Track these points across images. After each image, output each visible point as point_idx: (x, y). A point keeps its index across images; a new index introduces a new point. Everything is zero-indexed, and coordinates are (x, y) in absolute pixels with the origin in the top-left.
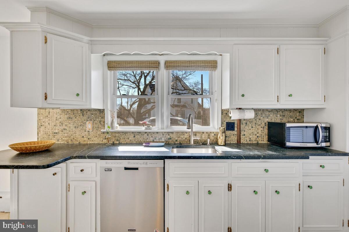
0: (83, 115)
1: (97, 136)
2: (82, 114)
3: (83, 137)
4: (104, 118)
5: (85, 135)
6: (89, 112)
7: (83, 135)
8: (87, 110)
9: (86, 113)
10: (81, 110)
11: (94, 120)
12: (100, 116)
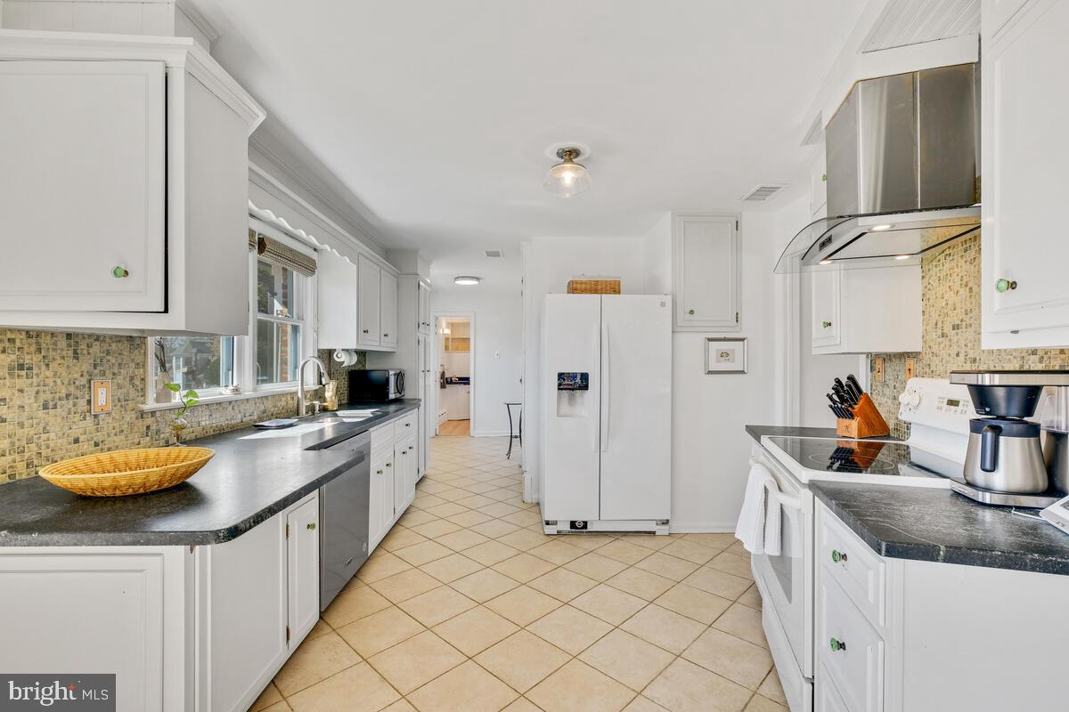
0: (76, 356)
1: (122, 431)
2: (71, 353)
3: (76, 441)
4: (144, 366)
5: (81, 431)
6: (98, 343)
7: (76, 432)
8: (90, 336)
9: (89, 346)
10: (69, 336)
11: (114, 374)
12: (133, 361)
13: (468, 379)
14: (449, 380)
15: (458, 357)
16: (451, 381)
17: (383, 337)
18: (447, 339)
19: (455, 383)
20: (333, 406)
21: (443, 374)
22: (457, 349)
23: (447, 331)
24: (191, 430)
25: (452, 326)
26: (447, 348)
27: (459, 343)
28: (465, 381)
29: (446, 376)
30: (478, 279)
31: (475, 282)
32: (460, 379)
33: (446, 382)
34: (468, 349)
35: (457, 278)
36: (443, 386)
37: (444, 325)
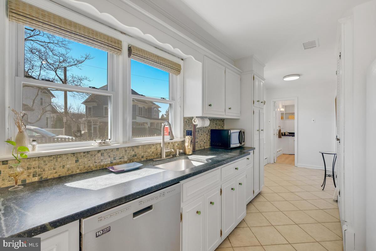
13: (293, 133)
14: (283, 134)
15: (288, 122)
16: (285, 134)
17: (227, 110)
18: (282, 114)
19: (287, 136)
20: (189, 152)
21: (280, 131)
22: (288, 118)
23: (282, 110)
24: (55, 171)
25: (285, 107)
26: (282, 118)
27: (288, 115)
28: (292, 134)
29: (282, 131)
30: (298, 75)
31: (297, 78)
32: (290, 133)
33: (281, 135)
34: (293, 118)
35: (285, 77)
36: (280, 137)
37: (281, 106)
